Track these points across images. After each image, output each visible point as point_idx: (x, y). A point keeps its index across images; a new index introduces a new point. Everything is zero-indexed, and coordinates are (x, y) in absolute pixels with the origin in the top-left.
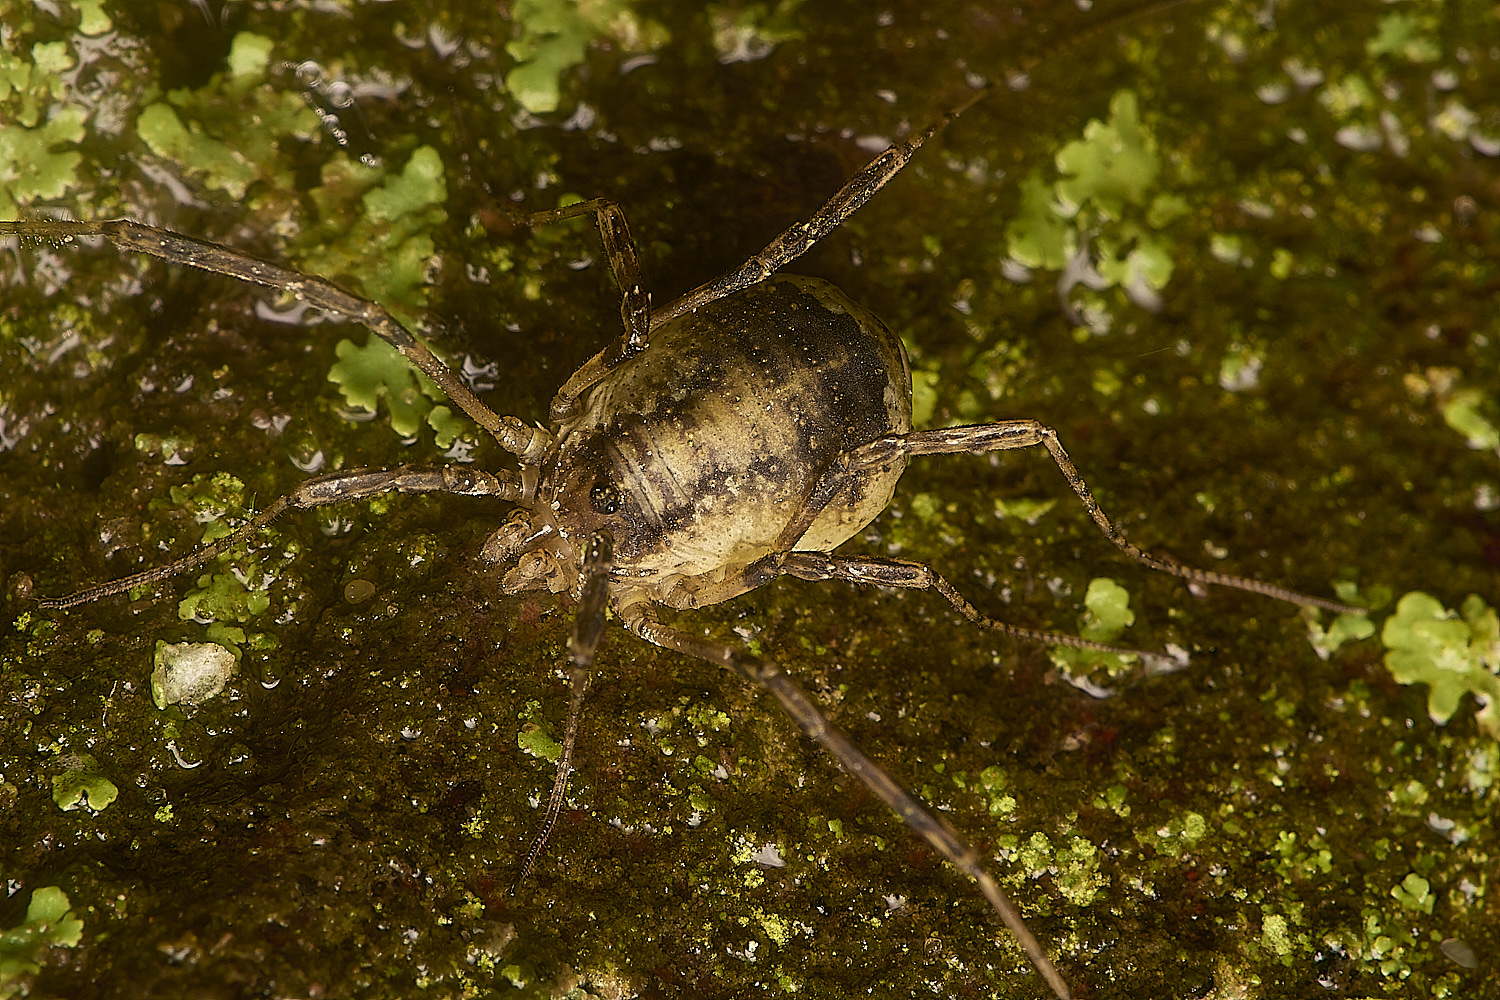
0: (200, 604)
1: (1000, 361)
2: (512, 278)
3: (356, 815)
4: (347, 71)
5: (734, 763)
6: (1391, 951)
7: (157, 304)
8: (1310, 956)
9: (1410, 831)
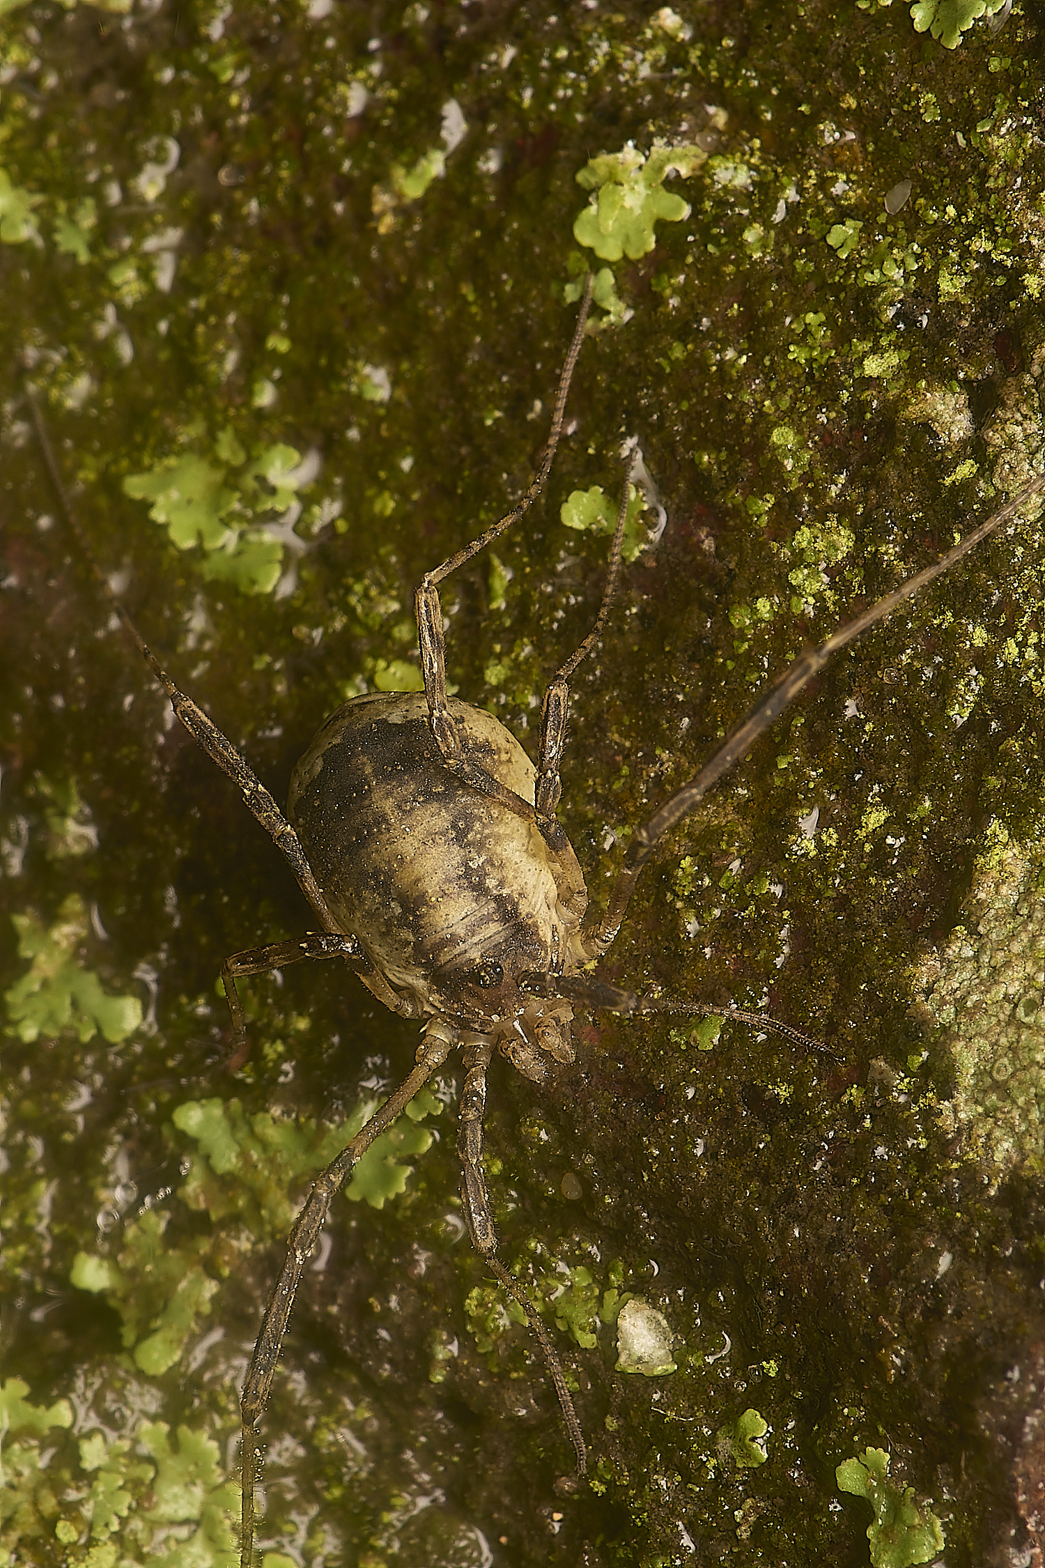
0: (582, 1329)
1: (366, 603)
2: (290, 1041)
3: (773, 1199)
4: (106, 1185)
5: (726, 853)
6: (896, 260)
7: (313, 1357)
8: (901, 335)
9: (787, 240)
